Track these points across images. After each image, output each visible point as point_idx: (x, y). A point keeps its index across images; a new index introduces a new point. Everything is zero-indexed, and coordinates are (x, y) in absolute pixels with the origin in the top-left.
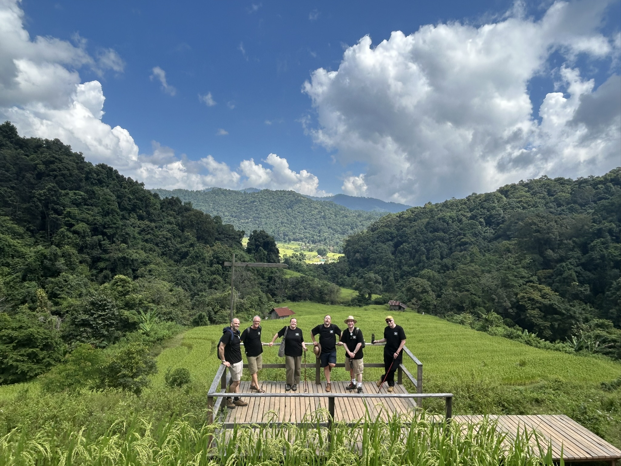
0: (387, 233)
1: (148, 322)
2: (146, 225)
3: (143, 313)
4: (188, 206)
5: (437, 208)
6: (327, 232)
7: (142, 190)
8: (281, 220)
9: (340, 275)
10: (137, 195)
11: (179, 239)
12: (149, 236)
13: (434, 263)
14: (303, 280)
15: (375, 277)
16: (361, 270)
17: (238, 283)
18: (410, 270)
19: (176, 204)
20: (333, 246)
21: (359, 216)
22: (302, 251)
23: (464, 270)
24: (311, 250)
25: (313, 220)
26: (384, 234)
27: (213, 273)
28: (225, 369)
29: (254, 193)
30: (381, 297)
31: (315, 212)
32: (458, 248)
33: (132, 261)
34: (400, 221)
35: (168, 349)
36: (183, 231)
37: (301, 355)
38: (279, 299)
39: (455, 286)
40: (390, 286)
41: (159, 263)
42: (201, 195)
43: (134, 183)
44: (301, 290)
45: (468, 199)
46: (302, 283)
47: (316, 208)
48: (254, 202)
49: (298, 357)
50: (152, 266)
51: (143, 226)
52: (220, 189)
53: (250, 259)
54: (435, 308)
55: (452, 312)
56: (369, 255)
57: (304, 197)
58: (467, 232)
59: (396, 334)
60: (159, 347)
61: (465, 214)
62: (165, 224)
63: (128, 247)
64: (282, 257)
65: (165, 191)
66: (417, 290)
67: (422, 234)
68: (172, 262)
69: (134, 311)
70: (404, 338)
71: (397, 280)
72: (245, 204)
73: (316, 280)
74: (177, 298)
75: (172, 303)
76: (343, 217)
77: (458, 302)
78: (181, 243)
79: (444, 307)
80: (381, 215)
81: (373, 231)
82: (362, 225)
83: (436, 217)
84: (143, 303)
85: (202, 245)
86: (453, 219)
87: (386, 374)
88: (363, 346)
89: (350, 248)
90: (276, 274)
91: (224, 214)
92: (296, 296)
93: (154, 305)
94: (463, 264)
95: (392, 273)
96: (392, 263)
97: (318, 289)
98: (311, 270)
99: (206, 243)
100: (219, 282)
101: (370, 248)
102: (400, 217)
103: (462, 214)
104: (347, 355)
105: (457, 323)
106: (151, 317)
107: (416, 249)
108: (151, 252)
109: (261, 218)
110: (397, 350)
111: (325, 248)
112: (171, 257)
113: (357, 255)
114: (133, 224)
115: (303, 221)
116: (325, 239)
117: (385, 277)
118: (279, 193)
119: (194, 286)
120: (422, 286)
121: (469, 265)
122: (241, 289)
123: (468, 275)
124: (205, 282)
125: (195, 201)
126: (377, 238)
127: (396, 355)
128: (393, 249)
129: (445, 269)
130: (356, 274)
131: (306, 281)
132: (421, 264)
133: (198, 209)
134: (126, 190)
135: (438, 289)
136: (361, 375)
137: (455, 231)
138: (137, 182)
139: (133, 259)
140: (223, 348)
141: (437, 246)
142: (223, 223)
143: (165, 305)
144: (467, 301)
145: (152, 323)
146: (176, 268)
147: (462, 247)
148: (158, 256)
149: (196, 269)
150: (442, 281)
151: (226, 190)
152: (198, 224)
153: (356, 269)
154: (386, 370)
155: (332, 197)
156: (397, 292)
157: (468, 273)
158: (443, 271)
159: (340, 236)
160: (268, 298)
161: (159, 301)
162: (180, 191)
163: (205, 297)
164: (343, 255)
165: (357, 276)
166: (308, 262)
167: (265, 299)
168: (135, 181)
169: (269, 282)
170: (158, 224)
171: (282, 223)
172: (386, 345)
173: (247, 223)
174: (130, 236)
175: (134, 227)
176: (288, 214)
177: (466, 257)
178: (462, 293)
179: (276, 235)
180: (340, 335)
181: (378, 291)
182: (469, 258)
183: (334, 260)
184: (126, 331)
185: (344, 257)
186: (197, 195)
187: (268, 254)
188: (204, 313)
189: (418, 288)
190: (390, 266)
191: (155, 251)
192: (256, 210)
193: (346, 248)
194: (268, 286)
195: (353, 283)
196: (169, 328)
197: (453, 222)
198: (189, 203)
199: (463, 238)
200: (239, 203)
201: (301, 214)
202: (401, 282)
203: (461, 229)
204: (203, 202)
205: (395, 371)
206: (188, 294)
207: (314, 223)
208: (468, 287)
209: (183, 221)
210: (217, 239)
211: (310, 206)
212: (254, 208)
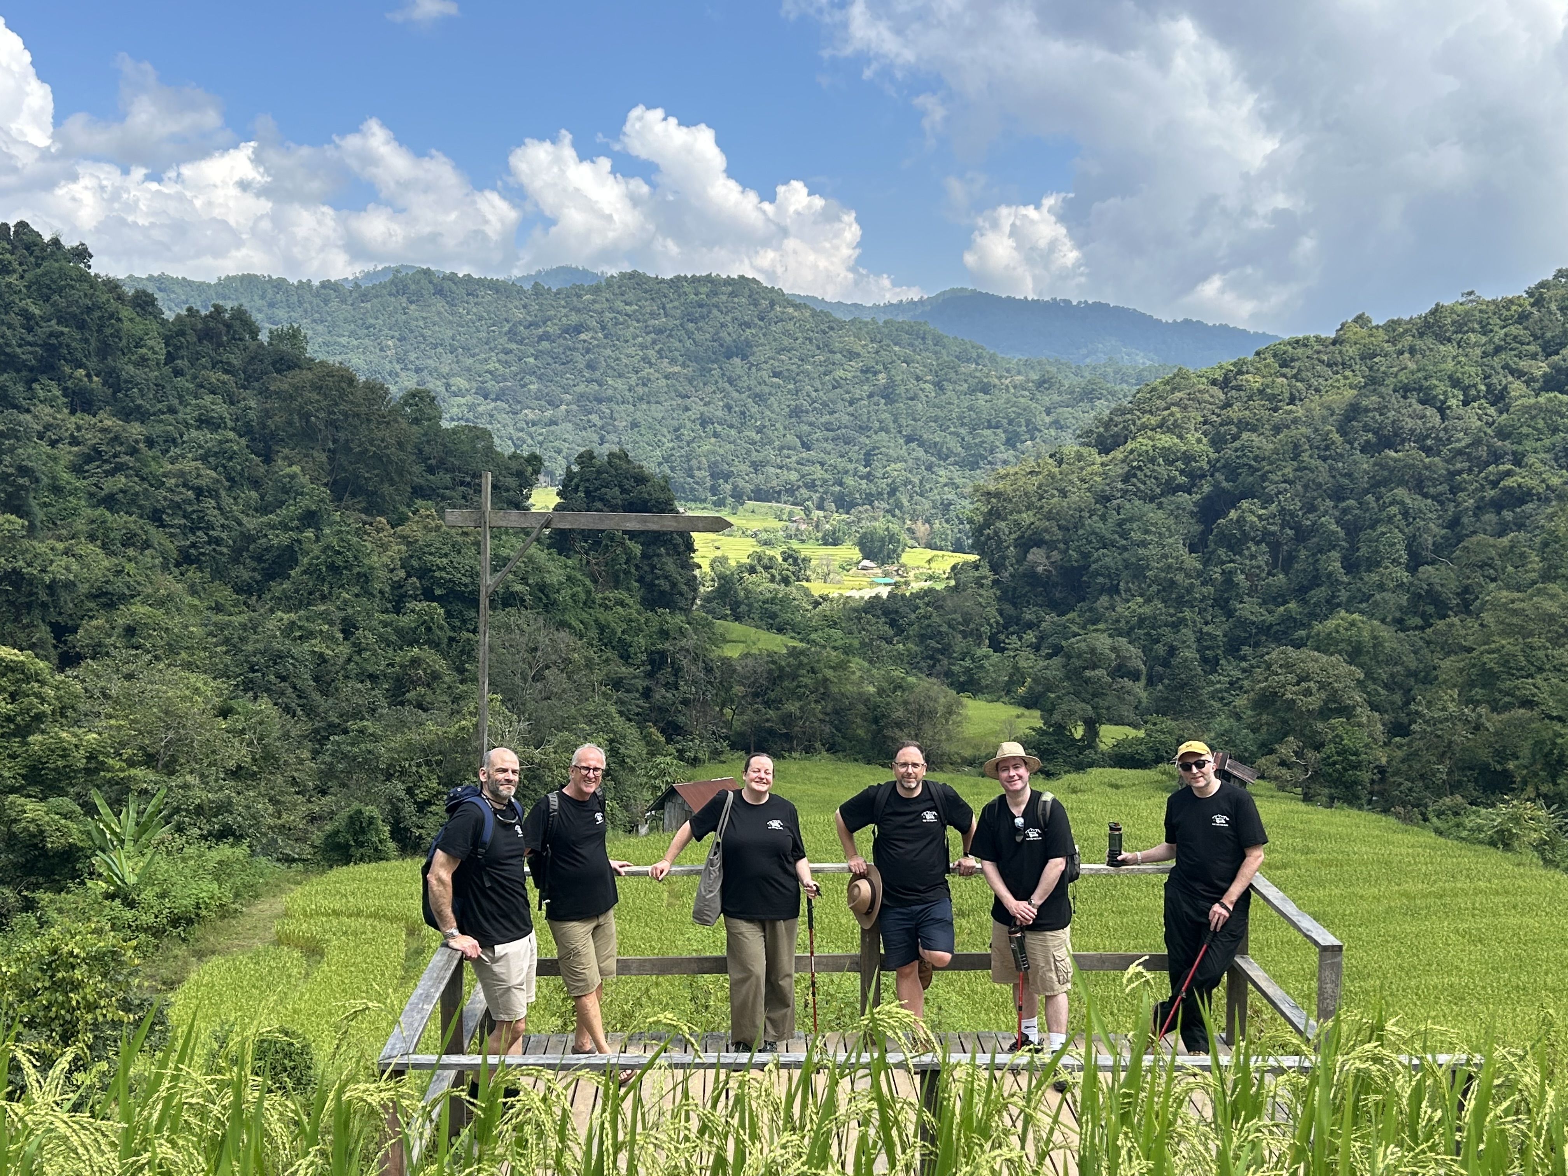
0: (1169, 457)
1: (129, 846)
2: (103, 430)
3: (104, 810)
4: (285, 347)
5: (1393, 341)
6: (899, 459)
7: (84, 277)
8: (697, 408)
9: (960, 644)
10: (62, 302)
11: (254, 494)
12: (121, 480)
13: (1381, 587)
14: (801, 665)
15: (1113, 649)
16: (1050, 619)
17: (518, 680)
18: (1269, 618)
19: (236, 339)
20: (927, 521)
21: (1044, 383)
22: (795, 545)
23: (1515, 613)
24: (832, 540)
25: (840, 405)
26: (1153, 460)
27: (408, 638)
28: (459, 968)
29: (577, 292)
30: (1141, 734)
31: (847, 371)
32: (1490, 517)
33: (51, 588)
34: (1227, 405)
35: (217, 960)
36: (268, 459)
37: (794, 913)
38: (697, 746)
39: (1472, 684)
40: (1182, 686)
41: (170, 597)
42: (344, 301)
43: (44, 247)
44: (792, 707)
45: (1538, 296)
46: (795, 677)
47: (852, 355)
48: (578, 329)
49: (781, 925)
50: (139, 610)
51: (91, 438)
52: (427, 272)
53: (569, 578)
54: (1383, 780)
55: (1459, 798)
56: (1086, 556)
57: (797, 307)
58: (1528, 445)
59: (1220, 820)
60: (181, 951)
61: (1524, 364)
62: (187, 426)
63: (31, 530)
64: (706, 568)
65: (185, 283)
66: (1302, 702)
67: (1325, 459)
68: (225, 594)
69: (67, 803)
70: (1258, 838)
71: (1211, 664)
72: (541, 339)
73: (857, 664)
74: (250, 744)
75: (231, 764)
76: (972, 391)
77: (1485, 755)
78: (264, 510)
79: (1422, 777)
80: (1139, 379)
81: (1105, 449)
82: (1058, 424)
83: (1390, 381)
84: (102, 766)
85: (354, 519)
86: (1465, 390)
87: (1173, 999)
88: (1069, 876)
89: (1002, 525)
90: (684, 642)
91: (448, 386)
92: (771, 732)
93: (152, 776)
94: (1508, 587)
95: (1187, 633)
96: (1190, 590)
97: (866, 701)
98: (834, 625)
99: (374, 506)
100: (435, 676)
101: (1094, 523)
102: (1225, 383)
103: (1506, 367)
104: (1000, 912)
105: (1481, 842)
106: (142, 828)
107: (1298, 528)
108: (131, 552)
109: (610, 400)
110: (1224, 891)
111: (895, 527)
112: (219, 574)
113: (1037, 556)
114: (48, 427)
115: (796, 413)
116: (893, 492)
117: (1160, 649)
118: (687, 288)
119: (325, 694)
120: (1322, 686)
121: (1539, 592)
122: (531, 705)
123: (1531, 634)
124: (373, 677)
125: (320, 328)
126: (1126, 479)
127: (1219, 912)
128: (1198, 528)
129: (1431, 609)
130: (1030, 637)
131: (813, 671)
132: (1319, 594)
133: (334, 360)
134: (13, 279)
135: (1398, 698)
136: (1062, 1000)
137: (1477, 442)
138: (56, 242)
139: (53, 581)
140: (447, 876)
141: (1394, 510)
142: (445, 424)
143: (202, 776)
144: (1525, 750)
145: (149, 852)
146: (243, 618)
147: (1508, 515)
148: (165, 567)
149: (331, 623)
150: (1413, 665)
151: (453, 277)
152: (332, 424)
153: (1028, 615)
154: (1176, 981)
155: (921, 301)
156: (1213, 715)
157: (1532, 626)
158: (1418, 621)
159: (957, 475)
160: (647, 740)
161: (174, 759)
162: (249, 281)
163: (376, 739)
164: (973, 558)
165: (1037, 648)
166: (817, 588)
167: (635, 748)
168: (47, 238)
169: (650, 675)
170: (157, 430)
171: (704, 422)
172: (1172, 871)
173: (553, 422)
174: (37, 480)
175: (53, 444)
176: (731, 382)
177: (1522, 555)
178: (1506, 716)
179: (679, 477)
180: (964, 829)
181: (1127, 712)
182: (1535, 562)
183: (931, 578)
184: (36, 887)
185: (976, 566)
186: (326, 302)
187: (644, 556)
188: (370, 810)
189: (1308, 692)
190: (1180, 603)
191: (147, 545)
192: (591, 366)
193: (987, 524)
194: (647, 693)
195: (1017, 677)
196: (221, 872)
197: (1466, 403)
198: (294, 335)
199: (1509, 473)
200: (512, 334)
201: (787, 379)
202: (1231, 669)
203: (1502, 434)
204: (352, 334)
205: (1216, 983)
206: (300, 727)
207: (846, 419)
208: (1526, 687)
209: (267, 414)
210: (418, 492)
211: (827, 347)
212: (578, 357)
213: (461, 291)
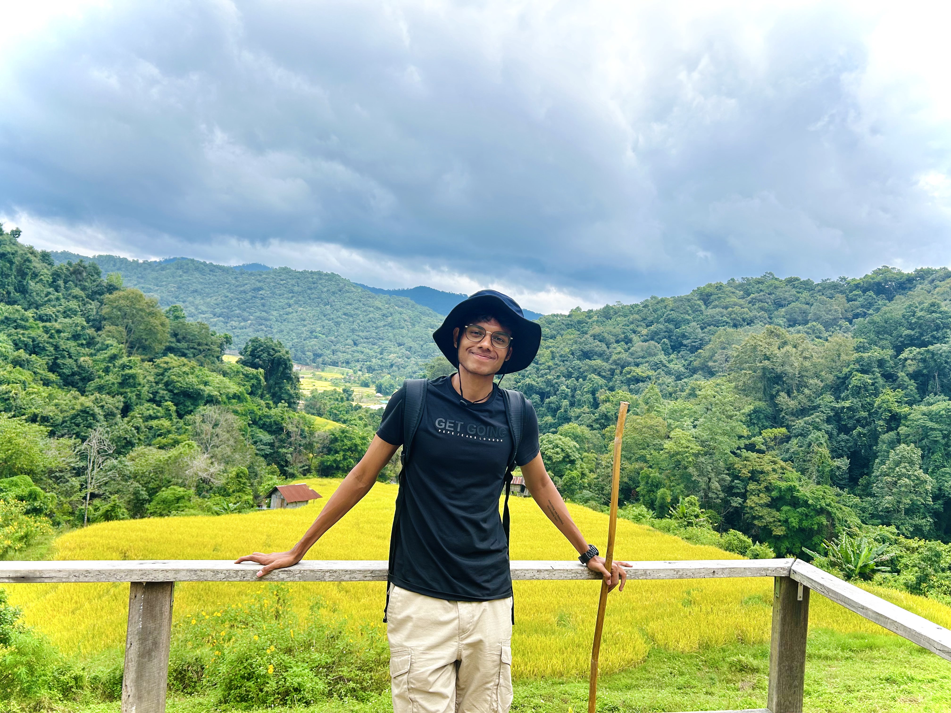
5: (590, 318)
8: (309, 326)
13: (584, 412)
22: (348, 385)
23: (638, 423)
24: (365, 384)
25: (371, 329)
31: (375, 315)
32: (626, 387)
45: (645, 305)
47: (378, 309)
48: (259, 289)
57: (355, 287)
58: (640, 360)
61: (639, 329)
62: (59, 312)
67: (563, 361)
72: (241, 292)
76: (426, 327)
86: (617, 338)
94: (634, 414)
103: (632, 330)
107: (552, 387)
109: (271, 320)
111: (391, 380)
115: (352, 331)
118: (308, 276)
120: (563, 450)
121: (647, 417)
123: (644, 433)
129: (603, 421)
132: (561, 413)
137: (621, 358)
141: (590, 382)
142: (188, 321)
157: (644, 429)
158: (599, 426)
159: (419, 361)
162: (108, 258)
169: (275, 438)
171: (312, 332)
173: (244, 328)
176: (325, 315)
182: (644, 406)
186: (145, 269)
189: (557, 453)
192: (263, 305)
194: (273, 446)
197: (617, 343)
199: (633, 371)
200: (229, 289)
201: (349, 316)
203: (631, 355)
207: (373, 334)
211: (367, 304)
212: (258, 301)
213: (207, 270)
